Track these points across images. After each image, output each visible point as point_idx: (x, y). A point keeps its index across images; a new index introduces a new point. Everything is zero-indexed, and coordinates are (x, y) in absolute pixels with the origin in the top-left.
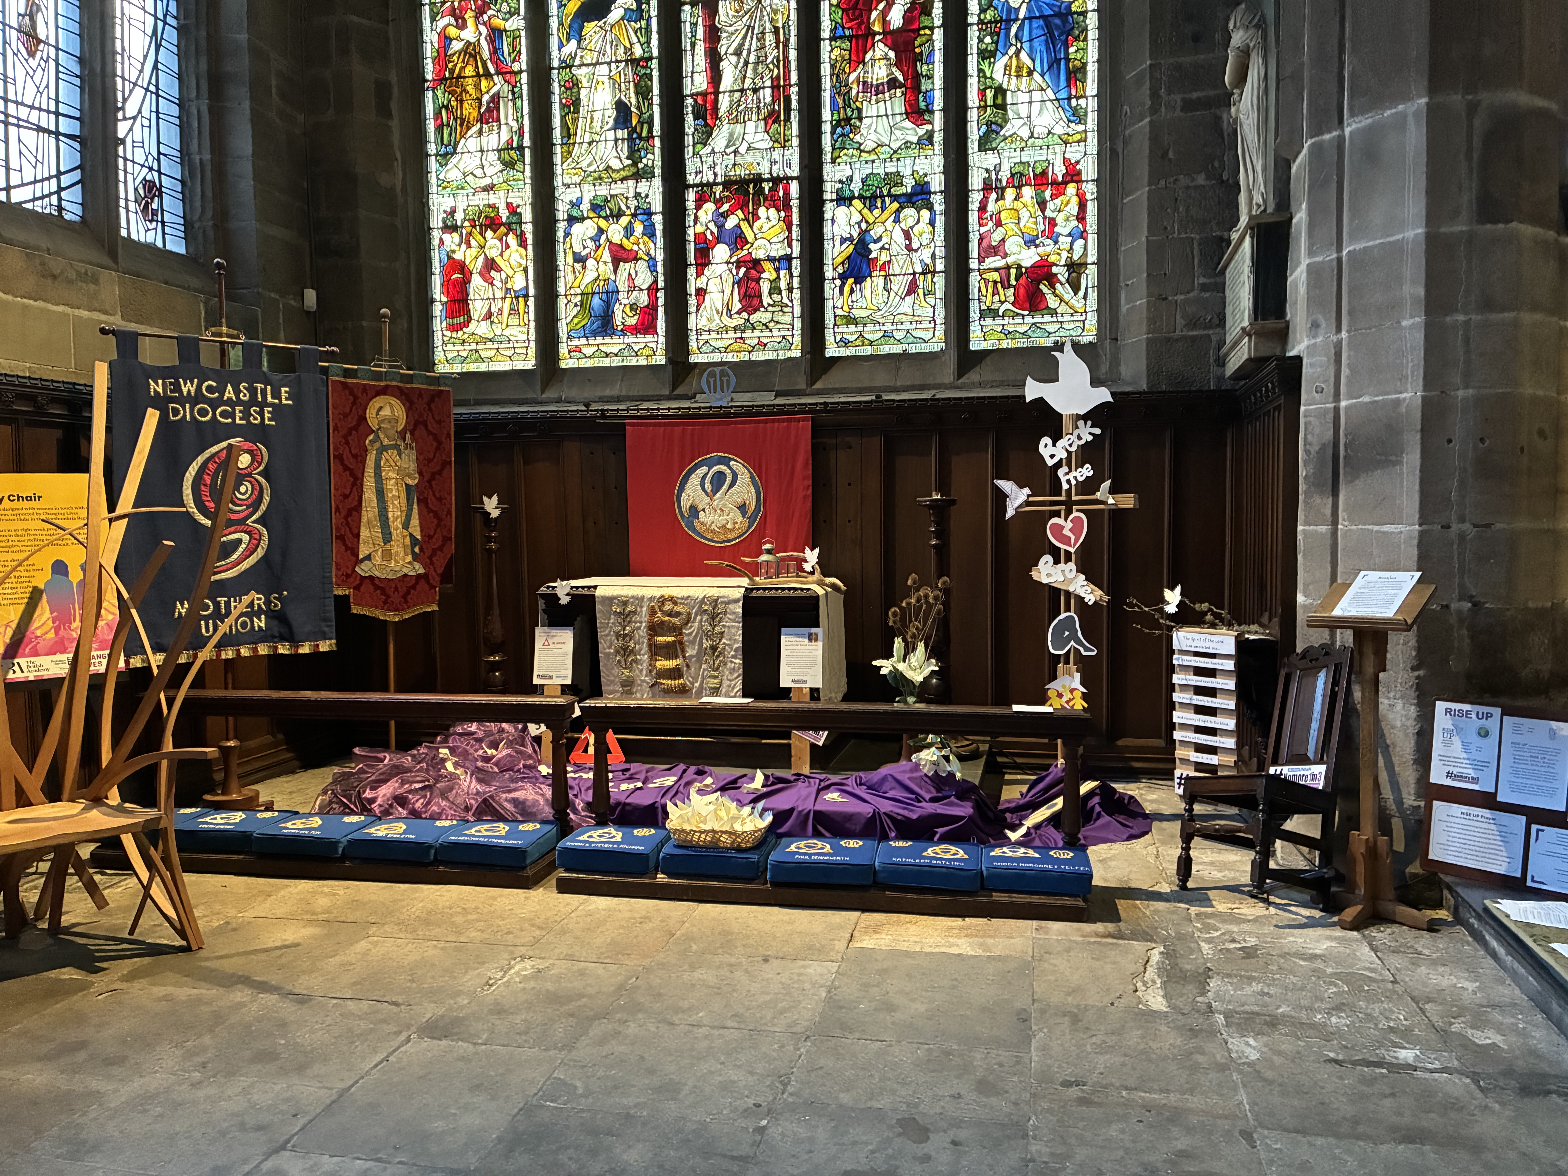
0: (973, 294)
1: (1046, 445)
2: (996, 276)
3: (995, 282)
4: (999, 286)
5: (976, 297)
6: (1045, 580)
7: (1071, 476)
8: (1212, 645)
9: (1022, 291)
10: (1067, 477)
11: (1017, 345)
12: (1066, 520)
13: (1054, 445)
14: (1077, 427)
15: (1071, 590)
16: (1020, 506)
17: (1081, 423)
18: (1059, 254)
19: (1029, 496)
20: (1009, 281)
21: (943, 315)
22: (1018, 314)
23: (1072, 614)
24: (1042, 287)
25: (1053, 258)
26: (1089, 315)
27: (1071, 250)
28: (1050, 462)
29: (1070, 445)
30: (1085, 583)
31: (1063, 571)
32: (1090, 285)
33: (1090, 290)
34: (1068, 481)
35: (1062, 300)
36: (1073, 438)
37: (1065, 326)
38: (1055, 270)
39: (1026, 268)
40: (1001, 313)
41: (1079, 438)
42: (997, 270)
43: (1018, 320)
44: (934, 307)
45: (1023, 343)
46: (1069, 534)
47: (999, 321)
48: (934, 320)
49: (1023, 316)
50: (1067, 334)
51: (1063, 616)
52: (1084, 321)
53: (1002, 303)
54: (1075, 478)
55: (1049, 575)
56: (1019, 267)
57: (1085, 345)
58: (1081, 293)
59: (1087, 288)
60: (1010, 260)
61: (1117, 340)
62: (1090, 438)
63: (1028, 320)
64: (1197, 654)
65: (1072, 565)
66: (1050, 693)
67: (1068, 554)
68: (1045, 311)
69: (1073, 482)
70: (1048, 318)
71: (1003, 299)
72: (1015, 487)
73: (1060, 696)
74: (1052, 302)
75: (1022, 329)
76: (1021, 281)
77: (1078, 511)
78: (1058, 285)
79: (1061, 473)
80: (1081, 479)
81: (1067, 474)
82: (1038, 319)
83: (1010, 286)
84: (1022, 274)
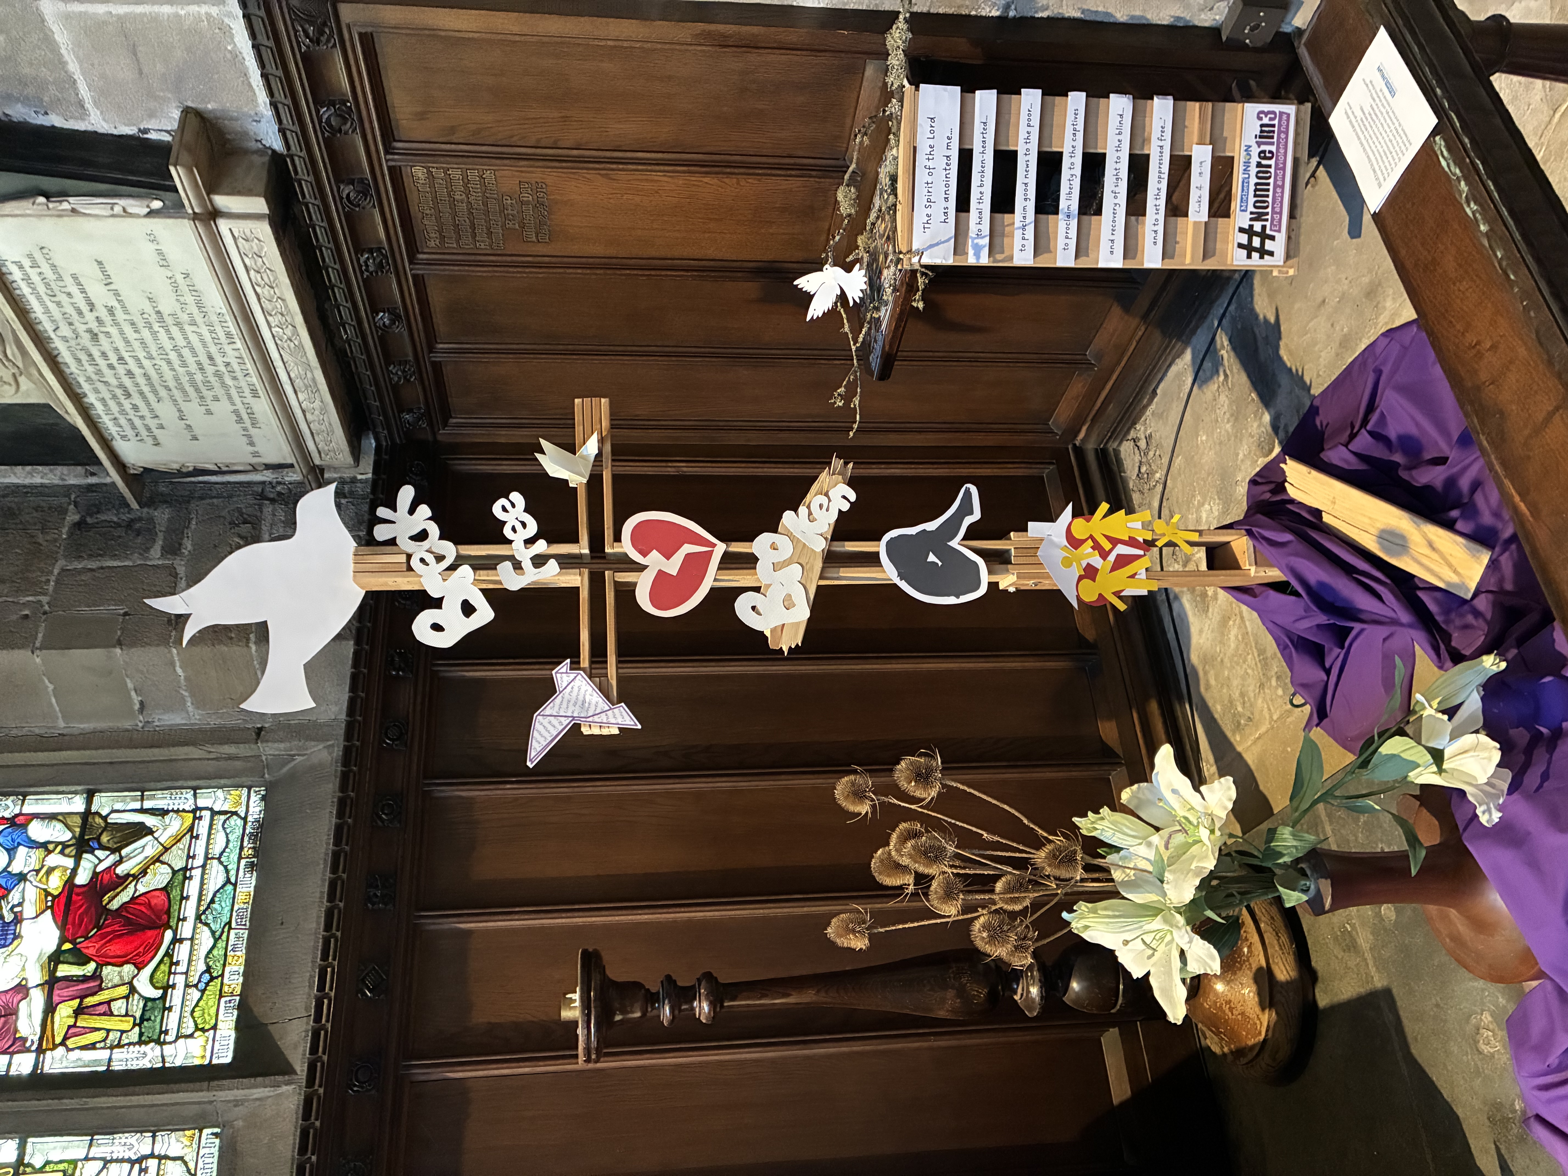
0: (97, 1062)
1: (437, 627)
2: (64, 1012)
3: (79, 1012)
4: (90, 1001)
5: (104, 1054)
6: (802, 613)
7: (525, 555)
8: (940, 151)
9: (114, 949)
10: (527, 564)
11: (242, 953)
12: (642, 568)
13: (437, 603)
14: (392, 542)
15: (820, 545)
16: (604, 690)
17: (381, 533)
18: (51, 870)
19: (575, 665)
20: (85, 979)
21: (132, 1139)
22: (168, 954)
23: (881, 547)
24: (115, 905)
25: (56, 884)
26: (201, 803)
27: (46, 847)
28: (485, 614)
29: (440, 558)
30: (802, 509)
31: (776, 567)
32: (137, 805)
33: (148, 804)
34: (539, 561)
35: (157, 860)
36: (419, 550)
37: (216, 850)
38: (82, 878)
39: (62, 940)
40: (158, 993)
41: (422, 536)
42: (50, 1009)
43: (182, 952)
44: (106, 1162)
45: (239, 937)
46: (678, 558)
47: (175, 998)
48: (139, 1160)
49: (176, 940)
50: (234, 845)
51: (889, 573)
52: (214, 813)
53: (133, 990)
54: (530, 542)
55: (788, 604)
56: (56, 958)
57: (266, 810)
58: (150, 821)
59: (142, 811)
60: (35, 976)
61: (260, 730)
62: (424, 510)
63: (186, 930)
64: (963, 204)
65: (762, 544)
66: (1090, 597)
67: (729, 561)
68: (175, 893)
69: (541, 546)
70: (192, 888)
71: (124, 990)
72: (550, 708)
73: (1090, 572)
74: (158, 877)
75: (205, 940)
76: (91, 951)
77: (617, 538)
78: (120, 870)
79: (513, 581)
80: (533, 527)
81: (517, 566)
82: (190, 909)
83: (96, 976)
84: (73, 951)
